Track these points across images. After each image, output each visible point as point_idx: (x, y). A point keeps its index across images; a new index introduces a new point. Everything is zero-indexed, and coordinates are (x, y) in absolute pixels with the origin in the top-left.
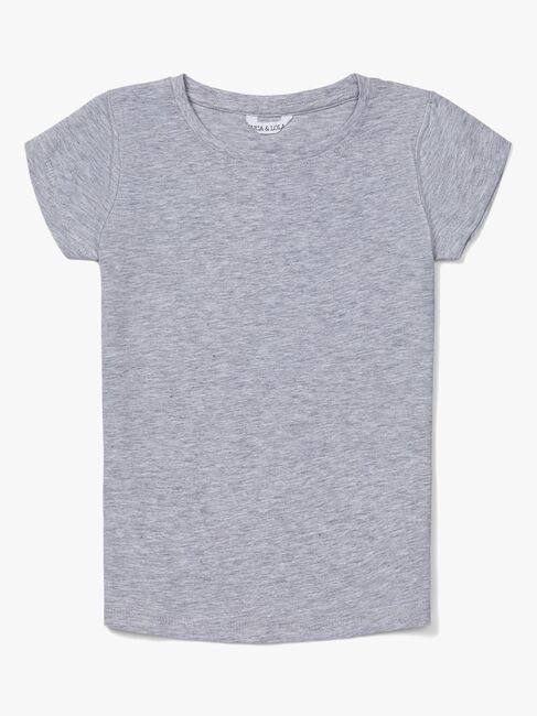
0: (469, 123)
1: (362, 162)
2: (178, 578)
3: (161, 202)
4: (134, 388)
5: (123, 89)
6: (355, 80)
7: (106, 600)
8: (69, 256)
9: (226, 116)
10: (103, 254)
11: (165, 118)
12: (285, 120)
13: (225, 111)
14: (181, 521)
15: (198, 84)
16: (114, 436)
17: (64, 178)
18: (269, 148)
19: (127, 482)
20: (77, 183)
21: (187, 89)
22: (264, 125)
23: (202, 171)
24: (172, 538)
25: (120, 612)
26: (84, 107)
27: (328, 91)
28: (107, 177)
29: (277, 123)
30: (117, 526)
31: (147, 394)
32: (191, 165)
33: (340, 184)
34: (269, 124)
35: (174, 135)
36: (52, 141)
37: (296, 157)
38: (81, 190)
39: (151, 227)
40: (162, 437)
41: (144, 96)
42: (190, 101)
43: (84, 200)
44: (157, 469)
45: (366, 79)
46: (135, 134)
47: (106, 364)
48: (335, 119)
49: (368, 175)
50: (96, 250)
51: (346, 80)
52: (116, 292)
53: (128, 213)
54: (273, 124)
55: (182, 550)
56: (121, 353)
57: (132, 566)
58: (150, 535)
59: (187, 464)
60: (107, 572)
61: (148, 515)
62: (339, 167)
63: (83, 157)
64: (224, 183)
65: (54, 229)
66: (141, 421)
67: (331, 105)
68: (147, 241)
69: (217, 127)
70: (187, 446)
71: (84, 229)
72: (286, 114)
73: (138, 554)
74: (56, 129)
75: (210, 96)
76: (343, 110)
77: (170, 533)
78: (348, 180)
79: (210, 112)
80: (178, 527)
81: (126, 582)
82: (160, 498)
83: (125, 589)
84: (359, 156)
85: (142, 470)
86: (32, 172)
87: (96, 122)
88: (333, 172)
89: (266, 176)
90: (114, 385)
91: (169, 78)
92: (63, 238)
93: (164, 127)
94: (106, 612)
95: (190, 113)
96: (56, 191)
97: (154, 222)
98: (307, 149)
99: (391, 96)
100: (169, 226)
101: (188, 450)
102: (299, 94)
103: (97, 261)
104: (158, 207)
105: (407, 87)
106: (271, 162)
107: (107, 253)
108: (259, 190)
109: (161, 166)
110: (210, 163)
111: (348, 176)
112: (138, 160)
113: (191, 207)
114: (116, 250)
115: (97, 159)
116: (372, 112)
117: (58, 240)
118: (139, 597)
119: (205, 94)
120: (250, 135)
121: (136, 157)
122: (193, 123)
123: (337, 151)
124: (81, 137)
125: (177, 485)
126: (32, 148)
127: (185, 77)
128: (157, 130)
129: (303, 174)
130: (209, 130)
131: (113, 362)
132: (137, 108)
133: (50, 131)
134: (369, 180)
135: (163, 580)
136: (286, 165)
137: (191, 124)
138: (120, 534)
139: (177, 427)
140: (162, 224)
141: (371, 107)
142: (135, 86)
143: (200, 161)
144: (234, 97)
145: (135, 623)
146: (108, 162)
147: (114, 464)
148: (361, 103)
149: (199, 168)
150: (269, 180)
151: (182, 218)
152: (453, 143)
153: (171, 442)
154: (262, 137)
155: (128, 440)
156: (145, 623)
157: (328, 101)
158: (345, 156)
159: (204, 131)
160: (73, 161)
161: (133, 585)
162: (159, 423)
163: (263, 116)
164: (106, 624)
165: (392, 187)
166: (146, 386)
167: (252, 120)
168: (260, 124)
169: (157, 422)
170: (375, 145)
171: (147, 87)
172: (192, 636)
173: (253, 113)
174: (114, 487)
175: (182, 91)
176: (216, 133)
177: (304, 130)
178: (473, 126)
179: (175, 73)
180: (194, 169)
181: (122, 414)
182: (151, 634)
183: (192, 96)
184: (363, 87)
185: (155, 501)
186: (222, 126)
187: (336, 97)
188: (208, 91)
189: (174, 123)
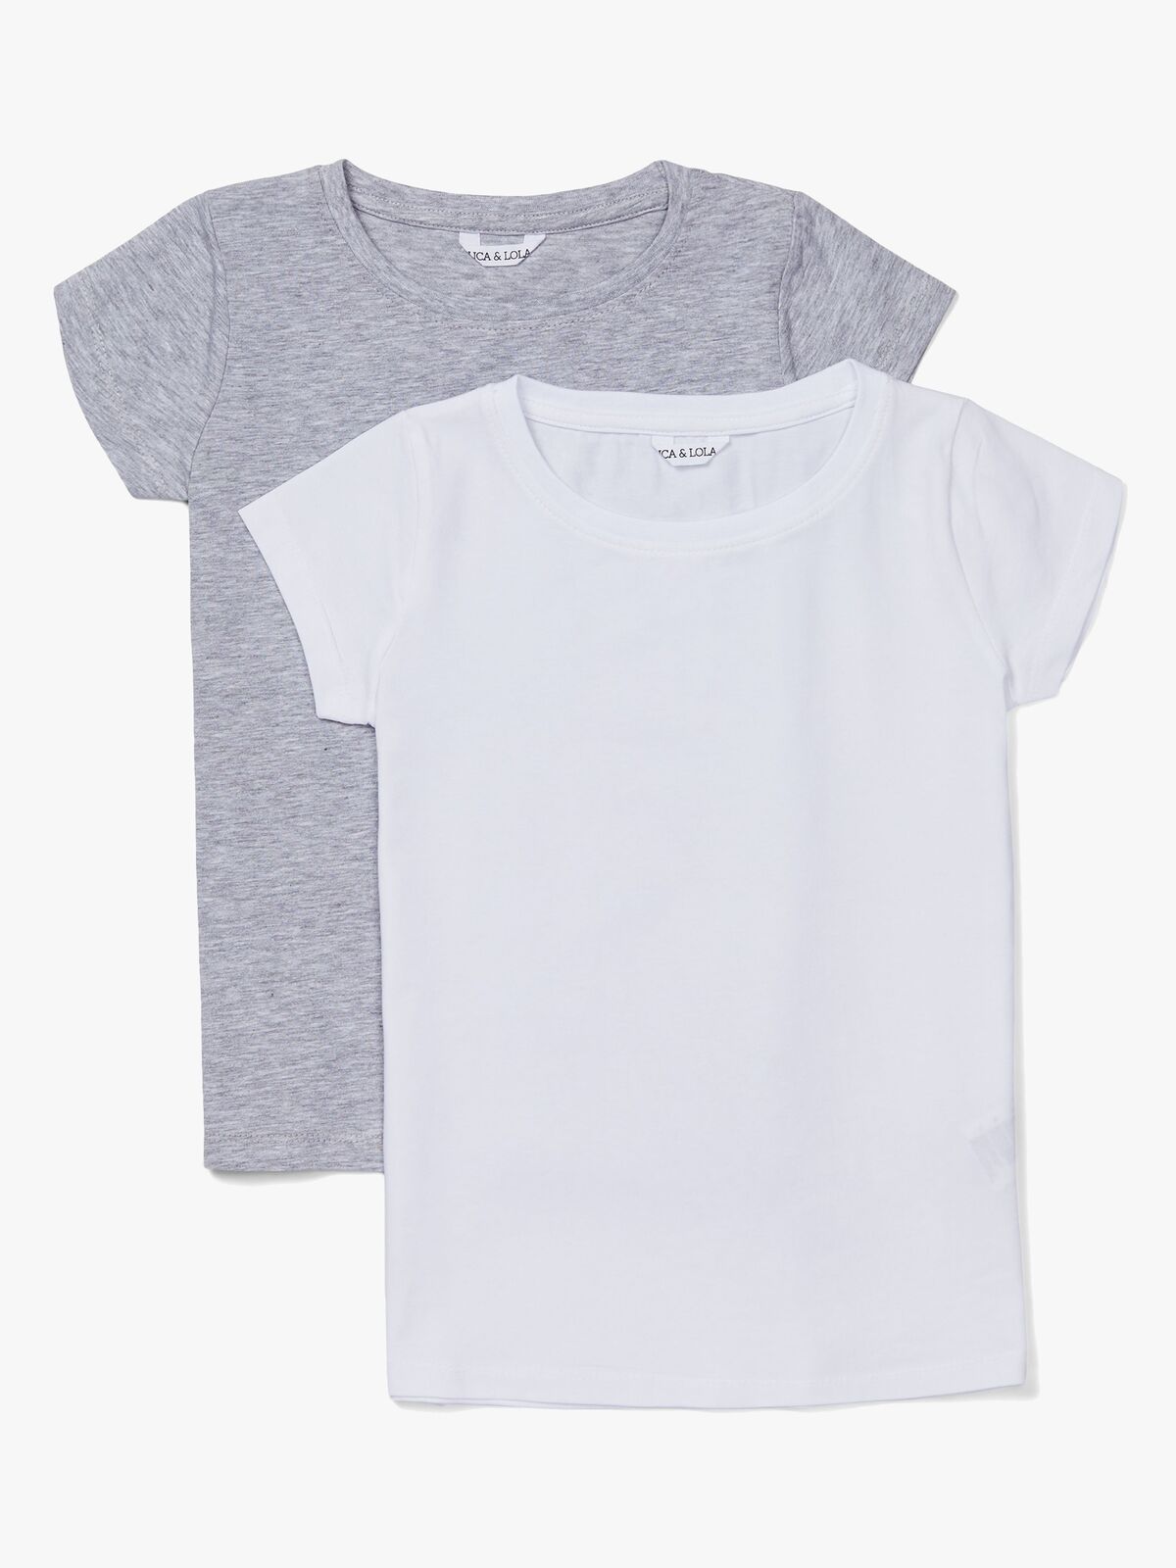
0: (884, 266)
1: (675, 322)
2: (340, 1057)
3: (304, 394)
4: (256, 735)
5: (234, 188)
6: (662, 171)
7: (207, 1121)
8: (137, 493)
9: (422, 234)
10: (198, 491)
11: (309, 241)
12: (530, 242)
13: (420, 225)
14: (344, 957)
15: (370, 176)
16: (219, 821)
17: (123, 354)
18: (501, 293)
19: (244, 905)
20: (147, 363)
21: (349, 187)
22: (491, 250)
23: (378, 336)
24: (328, 988)
25: (233, 1138)
26: (162, 221)
27: (611, 191)
28: (202, 349)
29: (516, 248)
30: (228, 983)
31: (283, 744)
32: (358, 326)
33: (631, 360)
34: (501, 249)
35: (326, 272)
36: (101, 283)
37: (551, 309)
38: (154, 375)
39: (286, 441)
40: (309, 823)
41: (271, 200)
42: (356, 209)
43: (161, 394)
44: (300, 877)
45: (680, 169)
46: (257, 270)
47: (201, 690)
48: (628, 242)
49: (685, 347)
50: (184, 484)
51: (645, 173)
52: (222, 561)
53: (244, 414)
54: (509, 248)
55: (345, 1007)
56: (232, 670)
57: (254, 1048)
58: (289, 991)
59: (356, 864)
60: (209, 1067)
61: (285, 956)
62: (632, 329)
63: (158, 314)
64: (419, 358)
65: (111, 446)
66: (272, 795)
67: (618, 218)
68: (278, 466)
69: (406, 256)
70: (355, 836)
71: (162, 445)
72: (534, 231)
73: (267, 1024)
74: (111, 260)
75: (393, 200)
76: (641, 228)
77: (323, 981)
78: (649, 353)
79: (391, 229)
80: (339, 968)
81: (245, 1080)
82: (307, 924)
83: (244, 1092)
84: (670, 312)
85: (273, 884)
86: (67, 344)
87: (185, 248)
88: (620, 339)
89: (497, 343)
90: (218, 729)
91: (317, 168)
92: (128, 462)
93: (307, 256)
94: (207, 1142)
95: (355, 231)
96: (109, 380)
97: (291, 430)
98: (573, 297)
99: (726, 204)
100: (319, 437)
101: (357, 842)
102: (559, 196)
103: (187, 502)
104: (298, 403)
105: (752, 185)
106: (506, 318)
107: (205, 489)
108: (483, 369)
109: (304, 327)
110: (392, 322)
111: (646, 348)
112: (262, 318)
113: (359, 401)
114: (222, 483)
115: (186, 316)
116: (693, 234)
117: (119, 465)
118: (268, 1103)
119: (384, 196)
120: (465, 269)
121: (258, 312)
122: (361, 249)
123: (628, 301)
124: (156, 277)
125: (336, 900)
126: (68, 297)
127: (346, 166)
128: (295, 263)
129: (566, 340)
130: (390, 261)
131: (217, 687)
132: (261, 224)
133: (99, 264)
134: (686, 355)
135: (310, 1063)
136: (533, 323)
137: (357, 250)
138: (233, 995)
139: (337, 804)
140: (306, 434)
141: (690, 225)
142: (256, 182)
143: (375, 318)
144: (437, 199)
145: (261, 1154)
146: (206, 322)
147: (220, 875)
148: (673, 217)
149: (373, 331)
150: (501, 352)
151: (343, 423)
152: (852, 302)
153: (325, 832)
154: (488, 273)
155: (247, 831)
156: (280, 1151)
157: (612, 211)
158: (643, 311)
159: (382, 264)
160: (139, 323)
161: (257, 1083)
162: (305, 798)
163: (489, 233)
164: (207, 1164)
165: (729, 375)
166: (278, 731)
167: (470, 242)
168: (485, 249)
169: (301, 797)
170: (699, 295)
171: (277, 185)
172: (365, 1165)
173: (473, 228)
174: (222, 914)
175: (341, 192)
176: (403, 266)
177: (568, 261)
178: (891, 271)
179: (329, 157)
180: (365, 333)
181: (235, 783)
182: (291, 1169)
183: (360, 199)
184: (676, 187)
185: (297, 930)
186: (413, 255)
187: (626, 203)
188: (388, 190)
189: (327, 250)
